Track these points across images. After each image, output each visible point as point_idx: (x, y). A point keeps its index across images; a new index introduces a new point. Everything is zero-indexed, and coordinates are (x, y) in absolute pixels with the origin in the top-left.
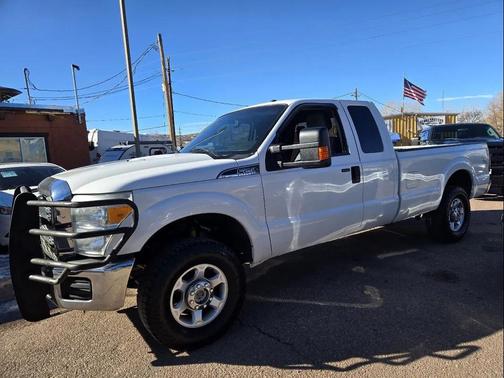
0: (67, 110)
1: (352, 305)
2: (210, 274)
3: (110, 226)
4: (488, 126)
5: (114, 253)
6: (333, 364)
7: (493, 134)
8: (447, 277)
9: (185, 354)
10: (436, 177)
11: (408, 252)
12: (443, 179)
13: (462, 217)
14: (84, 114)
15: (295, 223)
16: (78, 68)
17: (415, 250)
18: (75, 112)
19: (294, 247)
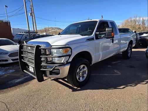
0: (4, 21)
1: (114, 75)
2: (84, 67)
3: (64, 54)
4: (129, 29)
5: (67, 61)
6: (119, 87)
7: (130, 31)
8: (132, 67)
9: (79, 88)
10: (126, 42)
11: (119, 61)
12: (128, 42)
13: (130, 52)
14: (10, 22)
15: (101, 53)
16: (7, 7)
17: (120, 61)
18: (7, 21)
19: (100, 60)
